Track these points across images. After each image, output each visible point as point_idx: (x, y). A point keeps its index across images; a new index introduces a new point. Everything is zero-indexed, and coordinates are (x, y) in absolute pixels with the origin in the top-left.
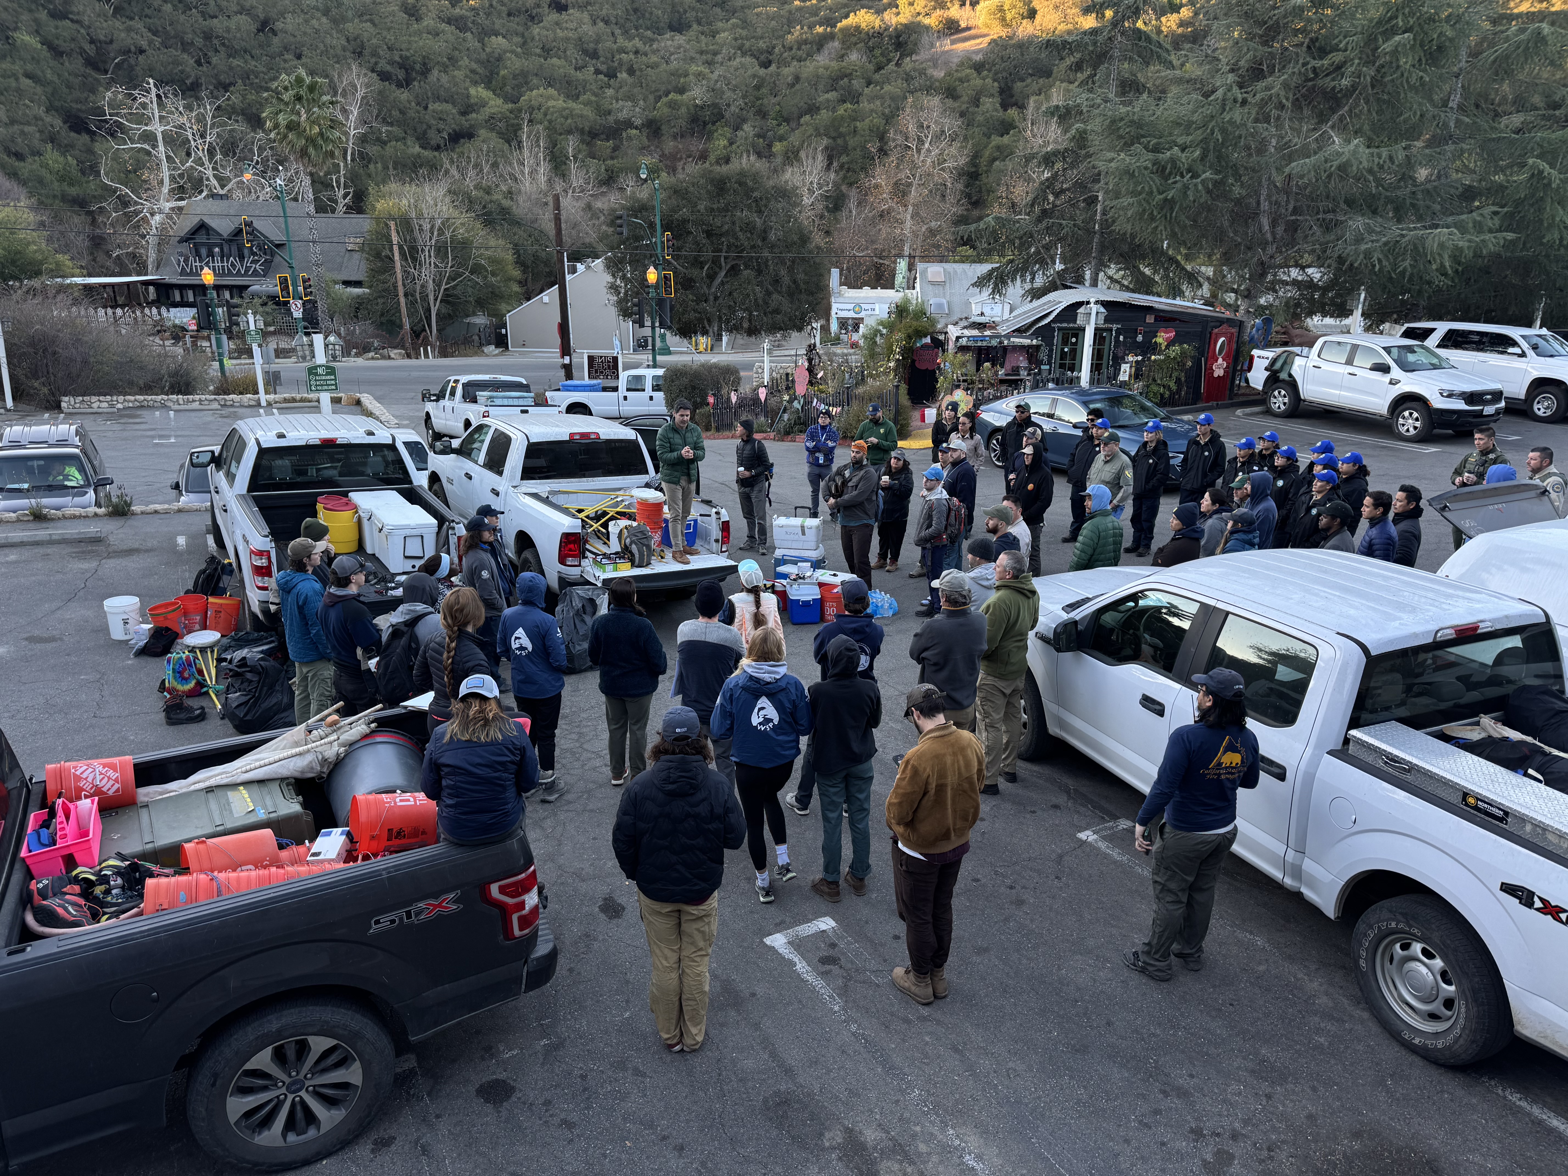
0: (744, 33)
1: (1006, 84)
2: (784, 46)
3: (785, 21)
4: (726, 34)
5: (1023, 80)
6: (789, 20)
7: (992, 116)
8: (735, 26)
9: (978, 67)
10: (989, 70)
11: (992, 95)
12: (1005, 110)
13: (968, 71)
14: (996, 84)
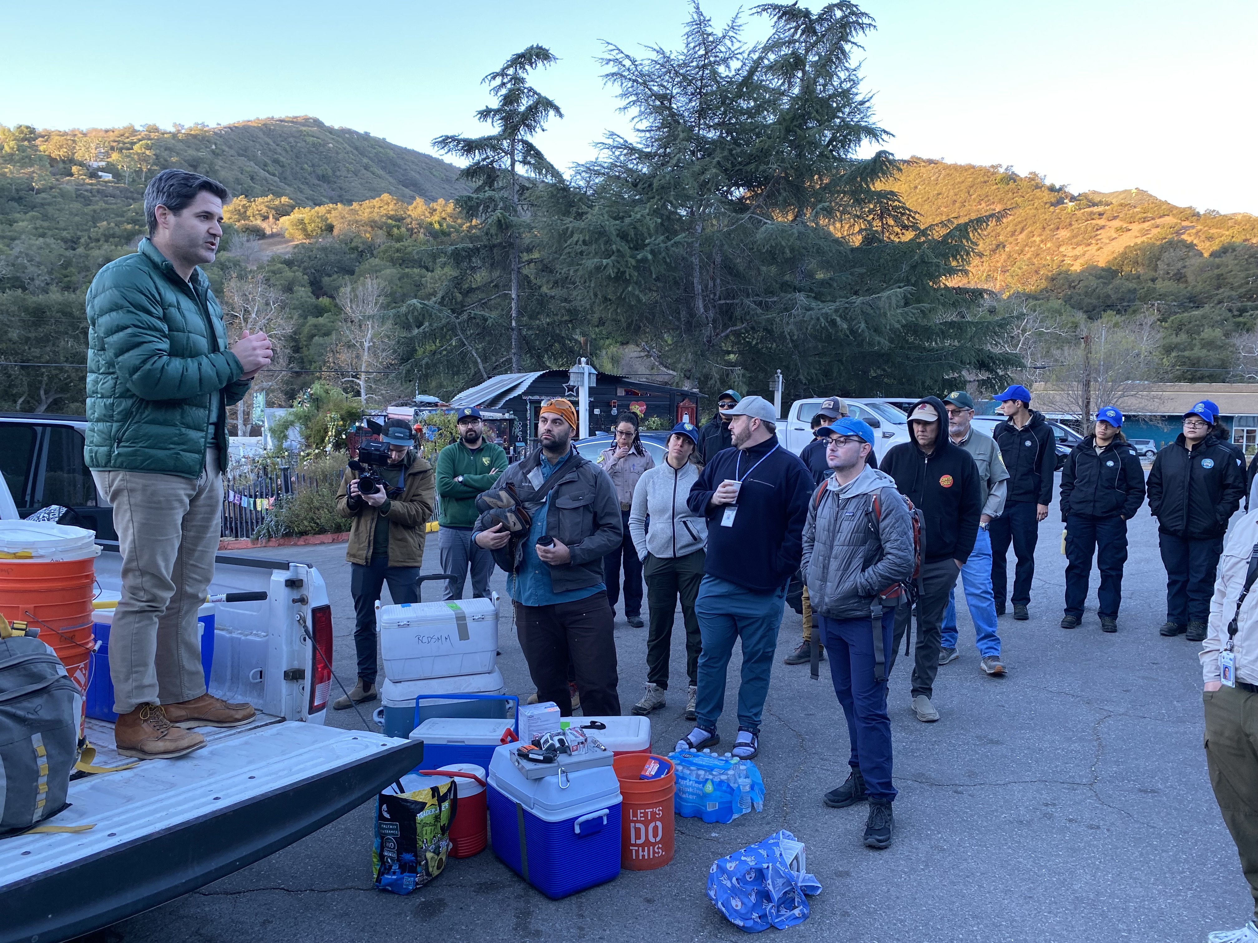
0: (45, 224)
1: (315, 278)
2: (90, 238)
3: (89, 218)
4: (25, 223)
5: (330, 276)
6: (93, 217)
7: (306, 301)
8: (33, 218)
9: (289, 263)
10: (299, 267)
11: (303, 286)
12: (318, 298)
13: (280, 265)
14: (306, 277)
